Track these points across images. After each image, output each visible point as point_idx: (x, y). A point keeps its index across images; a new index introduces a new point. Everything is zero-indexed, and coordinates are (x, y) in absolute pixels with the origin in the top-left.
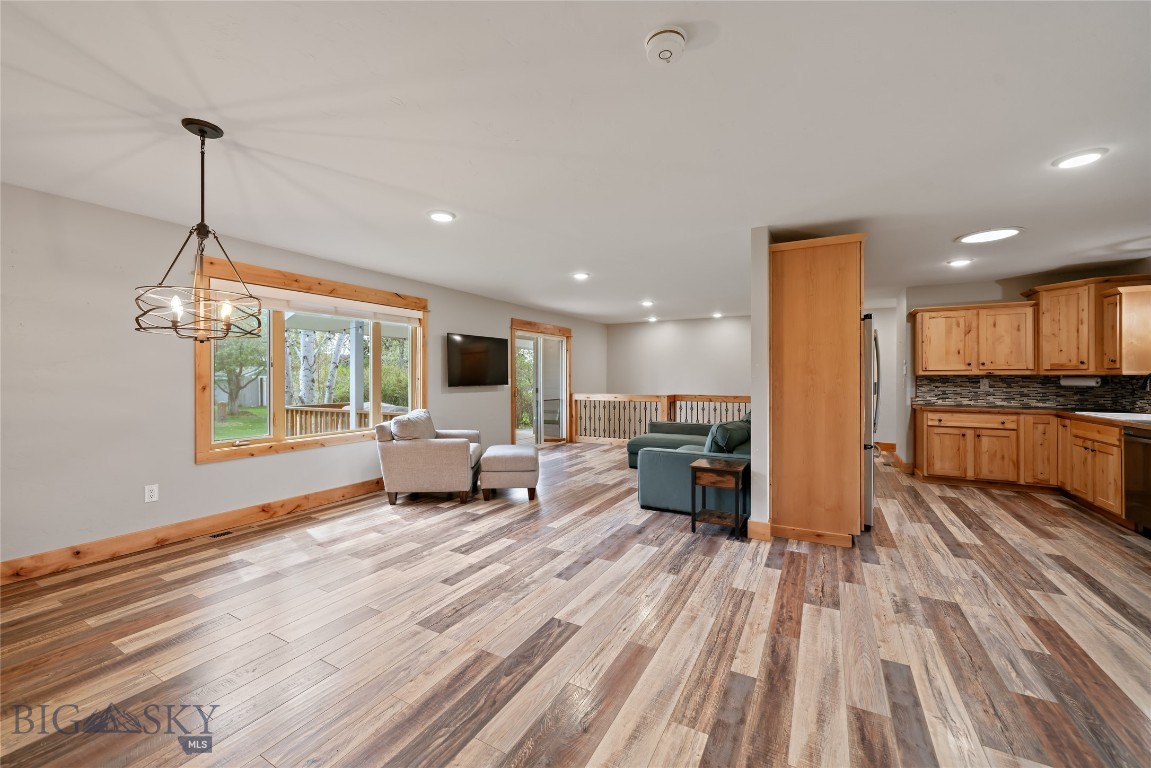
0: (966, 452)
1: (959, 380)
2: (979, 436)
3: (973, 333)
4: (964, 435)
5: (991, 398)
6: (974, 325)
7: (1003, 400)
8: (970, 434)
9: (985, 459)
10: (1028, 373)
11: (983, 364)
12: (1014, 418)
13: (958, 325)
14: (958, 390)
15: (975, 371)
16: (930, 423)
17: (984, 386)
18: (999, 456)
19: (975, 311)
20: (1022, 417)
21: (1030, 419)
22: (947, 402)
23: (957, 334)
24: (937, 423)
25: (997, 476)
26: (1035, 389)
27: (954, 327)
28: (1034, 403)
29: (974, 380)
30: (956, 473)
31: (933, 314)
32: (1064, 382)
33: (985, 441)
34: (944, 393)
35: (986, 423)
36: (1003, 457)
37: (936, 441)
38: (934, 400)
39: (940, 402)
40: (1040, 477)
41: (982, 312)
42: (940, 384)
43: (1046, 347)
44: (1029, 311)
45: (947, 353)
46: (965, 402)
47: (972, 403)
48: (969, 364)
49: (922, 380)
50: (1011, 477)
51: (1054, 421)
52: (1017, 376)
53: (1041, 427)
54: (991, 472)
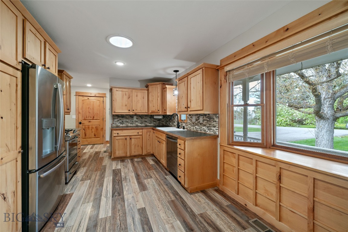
0: (127, 145)
1: (127, 116)
2: (131, 139)
3: (131, 98)
4: (126, 139)
5: (137, 123)
6: (131, 95)
7: (140, 124)
8: (128, 138)
9: (133, 147)
10: (146, 114)
11: (133, 110)
12: (141, 131)
13: (126, 95)
14: (127, 120)
15: (131, 113)
16: (114, 135)
17: (135, 118)
18: (137, 145)
19: (131, 90)
20: (144, 130)
21: (146, 130)
22: (124, 125)
23: (126, 98)
24: (117, 135)
25: (136, 154)
26: (148, 119)
27: (125, 95)
28: (148, 124)
29: (132, 116)
30: (123, 155)
31: (117, 89)
32: (155, 117)
33: (133, 140)
34: (123, 122)
35: (133, 133)
36: (138, 146)
37: (117, 142)
38: (119, 124)
39: (121, 125)
40: (148, 151)
41: (133, 90)
42: (121, 118)
43: (150, 105)
44: (146, 92)
45: (122, 106)
46: (129, 125)
47: (131, 125)
48: (129, 110)
49: (115, 116)
50: (140, 153)
51: (152, 130)
52: (144, 115)
53: (148, 133)
54: (135, 152)
